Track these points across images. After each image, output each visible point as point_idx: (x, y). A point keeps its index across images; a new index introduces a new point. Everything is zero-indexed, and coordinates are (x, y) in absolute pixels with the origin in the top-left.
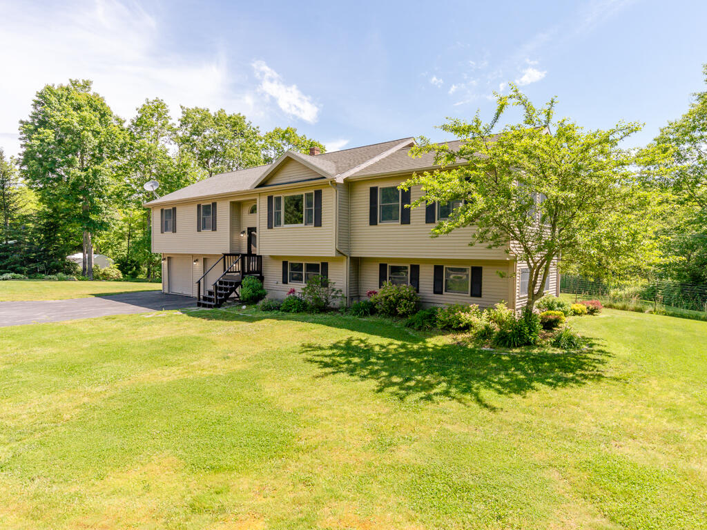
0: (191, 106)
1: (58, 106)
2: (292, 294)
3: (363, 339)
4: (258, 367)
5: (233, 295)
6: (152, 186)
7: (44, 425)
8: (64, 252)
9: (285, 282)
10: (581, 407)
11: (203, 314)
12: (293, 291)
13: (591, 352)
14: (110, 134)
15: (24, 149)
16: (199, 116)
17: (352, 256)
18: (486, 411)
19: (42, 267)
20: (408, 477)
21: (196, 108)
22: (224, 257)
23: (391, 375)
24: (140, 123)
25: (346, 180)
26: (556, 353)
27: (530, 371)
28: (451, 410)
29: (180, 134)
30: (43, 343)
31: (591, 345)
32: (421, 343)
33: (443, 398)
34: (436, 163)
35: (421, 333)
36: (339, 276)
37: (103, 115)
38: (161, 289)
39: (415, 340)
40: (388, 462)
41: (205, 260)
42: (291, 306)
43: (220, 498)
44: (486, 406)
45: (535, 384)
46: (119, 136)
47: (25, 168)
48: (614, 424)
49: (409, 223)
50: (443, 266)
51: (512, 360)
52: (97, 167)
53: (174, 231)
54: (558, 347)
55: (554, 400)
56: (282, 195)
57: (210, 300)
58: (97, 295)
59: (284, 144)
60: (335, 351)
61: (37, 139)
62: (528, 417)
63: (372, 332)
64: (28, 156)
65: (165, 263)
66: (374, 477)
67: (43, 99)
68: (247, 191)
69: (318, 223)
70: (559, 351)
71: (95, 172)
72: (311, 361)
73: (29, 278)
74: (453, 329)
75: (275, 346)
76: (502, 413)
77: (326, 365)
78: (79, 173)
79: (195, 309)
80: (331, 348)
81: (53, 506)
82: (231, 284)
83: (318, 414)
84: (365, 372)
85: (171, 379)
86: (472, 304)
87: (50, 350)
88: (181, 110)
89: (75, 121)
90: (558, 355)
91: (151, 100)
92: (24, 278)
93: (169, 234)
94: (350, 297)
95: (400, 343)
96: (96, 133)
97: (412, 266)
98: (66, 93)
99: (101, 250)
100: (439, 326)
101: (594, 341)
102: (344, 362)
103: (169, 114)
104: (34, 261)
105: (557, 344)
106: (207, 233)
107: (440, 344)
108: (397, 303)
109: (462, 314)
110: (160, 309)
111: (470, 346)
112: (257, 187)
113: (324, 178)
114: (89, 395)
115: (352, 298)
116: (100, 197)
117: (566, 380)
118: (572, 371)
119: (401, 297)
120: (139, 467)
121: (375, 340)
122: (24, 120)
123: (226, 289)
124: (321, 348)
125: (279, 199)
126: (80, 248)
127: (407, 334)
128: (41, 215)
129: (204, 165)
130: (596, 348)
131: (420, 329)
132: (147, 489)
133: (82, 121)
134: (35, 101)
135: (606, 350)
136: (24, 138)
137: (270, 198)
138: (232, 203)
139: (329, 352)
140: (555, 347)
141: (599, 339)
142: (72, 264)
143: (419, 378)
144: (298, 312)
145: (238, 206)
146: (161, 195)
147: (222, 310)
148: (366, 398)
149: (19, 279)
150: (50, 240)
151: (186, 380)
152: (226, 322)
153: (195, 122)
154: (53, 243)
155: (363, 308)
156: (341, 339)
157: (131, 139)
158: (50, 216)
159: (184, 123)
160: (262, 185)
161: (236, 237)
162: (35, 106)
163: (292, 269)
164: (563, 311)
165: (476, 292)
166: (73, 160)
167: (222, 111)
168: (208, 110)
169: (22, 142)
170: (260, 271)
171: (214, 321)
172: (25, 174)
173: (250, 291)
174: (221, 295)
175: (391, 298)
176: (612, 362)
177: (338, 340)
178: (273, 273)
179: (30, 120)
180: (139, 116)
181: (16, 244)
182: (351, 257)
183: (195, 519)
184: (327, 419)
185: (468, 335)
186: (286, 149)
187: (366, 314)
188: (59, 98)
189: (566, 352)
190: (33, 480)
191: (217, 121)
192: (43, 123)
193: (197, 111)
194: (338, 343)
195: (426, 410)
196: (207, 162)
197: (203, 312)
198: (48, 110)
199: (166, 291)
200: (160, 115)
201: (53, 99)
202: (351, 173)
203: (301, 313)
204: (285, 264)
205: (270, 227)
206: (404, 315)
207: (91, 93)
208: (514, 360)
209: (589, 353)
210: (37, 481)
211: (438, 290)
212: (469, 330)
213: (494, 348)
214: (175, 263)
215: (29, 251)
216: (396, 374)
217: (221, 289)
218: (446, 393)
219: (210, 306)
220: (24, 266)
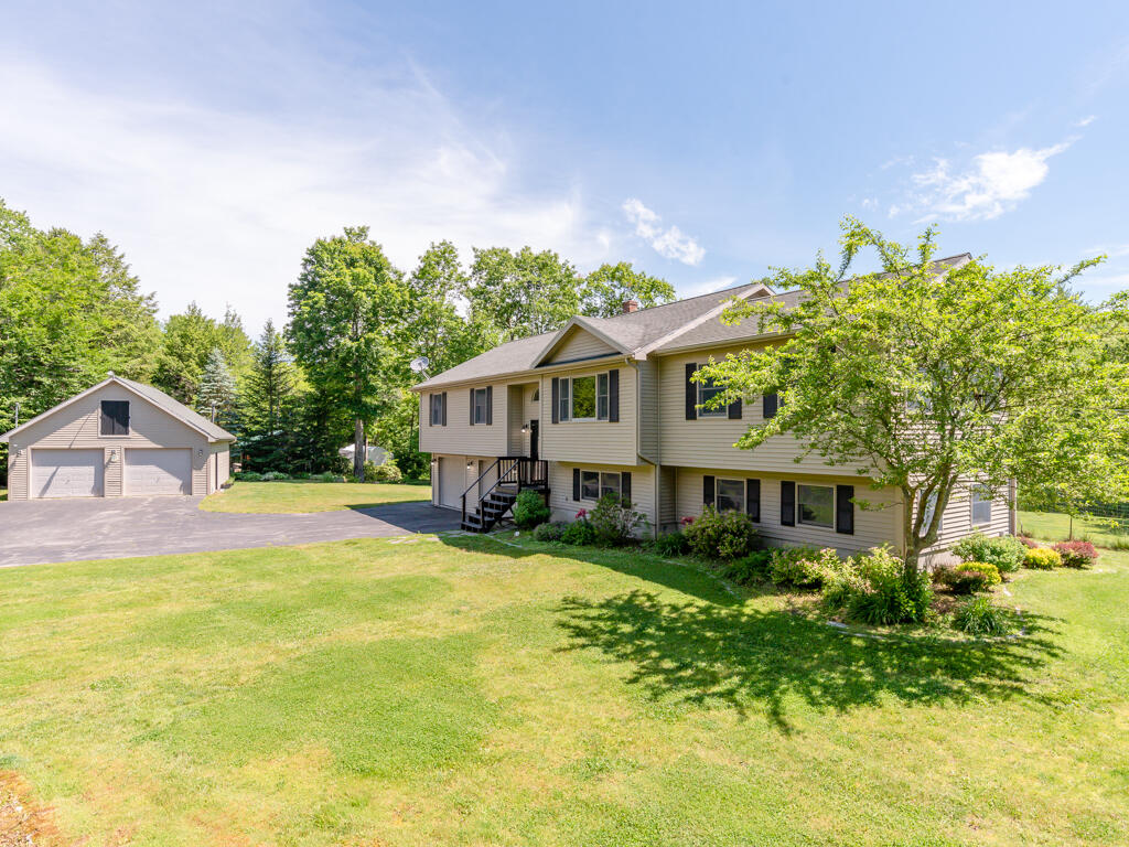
0: (485, 246)
1: (329, 264)
2: (581, 517)
3: (653, 593)
4: (489, 629)
5: (508, 514)
6: (420, 364)
7: (217, 687)
8: (333, 445)
9: (576, 498)
10: (945, 745)
11: (464, 541)
12: (582, 513)
13: (1022, 644)
14: (387, 293)
15: (291, 319)
16: (496, 259)
17: (663, 464)
18: (776, 730)
19: (308, 464)
20: (600, 823)
21: (493, 249)
22: (499, 462)
23: (662, 658)
24: (423, 274)
25: (651, 356)
26: (954, 639)
27: (889, 670)
28: (721, 725)
29: (473, 285)
30: (262, 576)
31: (1030, 630)
32: (735, 607)
33: (723, 702)
34: (761, 331)
35: (744, 589)
36: (646, 494)
37: (379, 270)
38: (430, 498)
39: (728, 601)
40: (583, 796)
41: (481, 463)
42: (574, 536)
43: (352, 813)
44: (781, 723)
45: (884, 695)
46: (396, 294)
47: (292, 341)
48: (990, 785)
49: (740, 417)
50: (794, 483)
51: (866, 648)
52: (371, 335)
53: (444, 424)
54: (962, 630)
55: (904, 727)
56: (570, 377)
57: (477, 521)
58: (354, 508)
59: (615, 286)
60: (604, 611)
61: (306, 305)
62: (841, 751)
63: (671, 583)
64: (298, 326)
65: (435, 465)
66: (555, 815)
67: (315, 256)
68: (525, 372)
69: (615, 418)
70: (961, 637)
71: (368, 342)
72: (564, 625)
73: (295, 478)
74: (796, 586)
75: (526, 598)
76: (800, 740)
77: (580, 632)
78: (349, 343)
79: (457, 533)
80: (602, 606)
81: (180, 790)
82: (505, 499)
83: (529, 709)
84: (629, 649)
85: (375, 638)
86: (826, 547)
87: (267, 586)
88: (474, 254)
89: (348, 280)
90: (956, 645)
91: (437, 244)
92: (288, 478)
93: (438, 427)
94: (661, 524)
95: (702, 603)
96: (370, 293)
97: (749, 481)
98: (338, 246)
99: (379, 441)
100: (775, 579)
101: (1040, 622)
102: (607, 629)
103: (457, 260)
104: (301, 456)
105: (960, 624)
106: (481, 427)
107: (764, 610)
108: (718, 540)
109: (807, 564)
110: (414, 530)
111: (810, 617)
112: (538, 366)
113: (619, 353)
114: (278, 653)
115: (664, 527)
116: (374, 373)
117: (947, 691)
118: (965, 677)
119: (725, 530)
120: (285, 756)
121: (669, 597)
122: (293, 283)
123: (498, 507)
124: (587, 606)
125: (565, 382)
126: (351, 440)
127: (722, 589)
128: (310, 398)
129: (504, 324)
130: (1036, 636)
131: (744, 582)
132: (280, 786)
133: (355, 278)
134: (306, 261)
135: (1057, 641)
136: (293, 305)
137: (555, 381)
138: (511, 388)
139: (594, 613)
140: (956, 629)
141: (1052, 619)
142: (343, 460)
143: (703, 665)
144: (584, 544)
145: (519, 391)
146: (433, 375)
147: (489, 536)
148: (607, 692)
149: (282, 480)
150: (319, 431)
151: (391, 641)
152: (488, 556)
153: (491, 265)
154: (322, 434)
155: (671, 544)
156: (621, 592)
157: (411, 296)
158: (317, 401)
159: (477, 269)
160: (545, 362)
161: (515, 435)
162: (305, 265)
163: (585, 480)
164: (997, 565)
165: (846, 526)
166: (345, 327)
167: (527, 248)
168: (508, 250)
169: (290, 310)
170: (545, 482)
171: (473, 553)
172: (292, 350)
173: (526, 512)
174: (490, 515)
175: (710, 531)
176: (1055, 667)
177: (615, 594)
178: (562, 485)
179: (299, 283)
180: (422, 265)
181: (281, 435)
182: (663, 468)
183: (314, 835)
184: (535, 719)
185: (817, 598)
186: (617, 293)
187: (674, 553)
188: (332, 253)
189: (973, 638)
190: (176, 756)
191: (520, 264)
192: (313, 285)
193: (494, 252)
194: (615, 598)
195: (685, 720)
196: (508, 320)
197: (464, 538)
198: (319, 269)
199: (436, 503)
200: (447, 262)
201: (325, 256)
202: (657, 345)
203: (589, 546)
204: (576, 472)
205: (555, 421)
206: (727, 558)
207: (367, 242)
208: (872, 647)
209: (1019, 645)
210: (180, 757)
211: (787, 521)
212: (820, 589)
213: (848, 623)
214: (447, 466)
215: (297, 444)
216: (670, 657)
217: (492, 506)
218: (729, 694)
219: (475, 530)
220: (289, 463)
